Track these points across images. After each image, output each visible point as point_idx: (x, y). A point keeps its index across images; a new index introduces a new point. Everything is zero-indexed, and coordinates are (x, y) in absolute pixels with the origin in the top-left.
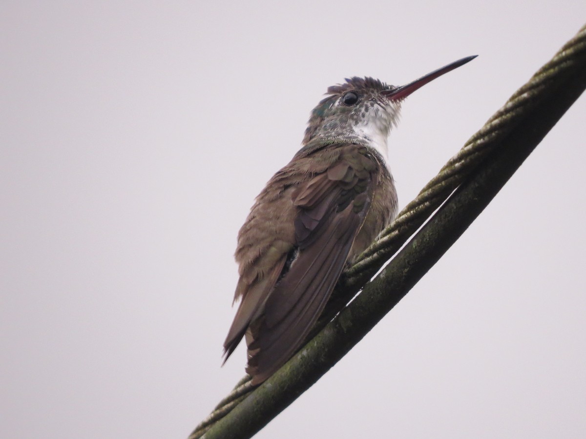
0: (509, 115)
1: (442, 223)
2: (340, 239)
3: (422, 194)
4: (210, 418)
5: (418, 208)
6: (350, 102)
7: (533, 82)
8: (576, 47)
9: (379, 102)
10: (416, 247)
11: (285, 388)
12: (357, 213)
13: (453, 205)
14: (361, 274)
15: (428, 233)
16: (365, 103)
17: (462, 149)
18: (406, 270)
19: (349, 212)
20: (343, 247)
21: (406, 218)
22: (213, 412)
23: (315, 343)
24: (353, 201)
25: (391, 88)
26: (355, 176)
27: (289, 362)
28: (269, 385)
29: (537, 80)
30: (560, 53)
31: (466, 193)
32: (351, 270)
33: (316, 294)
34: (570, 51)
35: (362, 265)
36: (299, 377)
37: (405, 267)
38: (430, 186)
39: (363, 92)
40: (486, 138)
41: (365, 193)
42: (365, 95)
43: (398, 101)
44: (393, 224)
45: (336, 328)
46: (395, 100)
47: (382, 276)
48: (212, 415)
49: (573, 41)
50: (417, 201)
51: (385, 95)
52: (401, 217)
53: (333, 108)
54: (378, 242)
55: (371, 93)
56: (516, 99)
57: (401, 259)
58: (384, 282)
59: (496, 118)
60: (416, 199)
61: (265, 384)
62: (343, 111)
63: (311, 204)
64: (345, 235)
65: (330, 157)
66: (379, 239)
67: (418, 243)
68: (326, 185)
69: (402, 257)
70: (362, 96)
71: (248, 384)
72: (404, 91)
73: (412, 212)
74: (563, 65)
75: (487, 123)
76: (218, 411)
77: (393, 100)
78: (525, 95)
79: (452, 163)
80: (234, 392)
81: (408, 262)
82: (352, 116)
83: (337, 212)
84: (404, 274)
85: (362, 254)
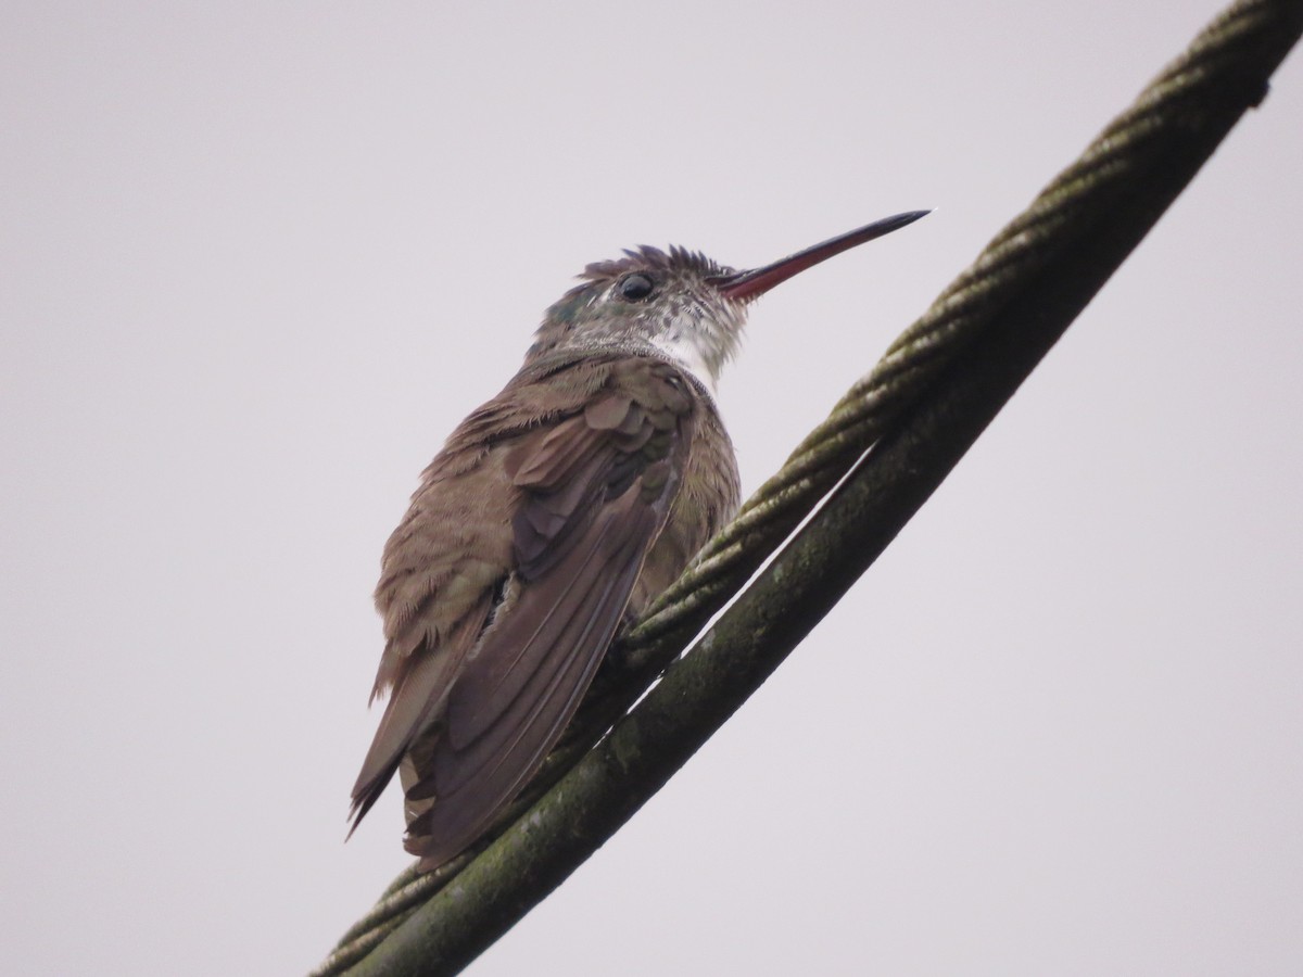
0: (985, 284)
1: (839, 527)
2: (612, 559)
3: (794, 462)
4: (327, 965)
5: (784, 494)
6: (635, 294)
7: (1039, 210)
8: (1133, 131)
9: (701, 299)
10: (780, 580)
11: (495, 896)
12: (649, 502)
13: (863, 486)
14: (660, 642)
15: (807, 547)
16: (671, 298)
17: (882, 360)
18: (760, 632)
19: (631, 502)
20: (619, 577)
21: (758, 515)
22: (334, 952)
23: (558, 797)
24: (640, 478)
25: (727, 273)
26: (646, 421)
27: (502, 839)
28: (457, 890)
29: (1048, 205)
30: (1099, 142)
31: (892, 458)
32: (637, 633)
33: (560, 677)
34: (1120, 139)
35: (660, 623)
36: (525, 872)
37: (757, 626)
38: (811, 443)
39: (666, 276)
40: (936, 336)
41: (667, 461)
42: (671, 283)
43: (743, 301)
44: (729, 529)
45: (605, 761)
46: (736, 299)
47: (705, 645)
48: (333, 958)
49: (1127, 119)
50: (782, 477)
51: (716, 286)
52: (748, 514)
53: (597, 306)
54: (697, 570)
55: (683, 279)
56: (1001, 249)
57: (749, 607)
58: (710, 659)
59: (955, 289)
60: (780, 472)
61: (448, 888)
62: (619, 312)
63: (550, 483)
64: (623, 552)
65: (587, 381)
66: (697, 564)
67: (784, 571)
68: (582, 442)
69: (750, 602)
70: (664, 284)
71: (410, 889)
72: (758, 279)
73: (771, 502)
74: (1106, 171)
75: (938, 302)
76: (346, 950)
77: (731, 298)
78: (1021, 239)
79: (858, 393)
80: (380, 907)
81: (764, 615)
82: (640, 321)
83: (606, 501)
84: (755, 641)
85: (660, 598)
